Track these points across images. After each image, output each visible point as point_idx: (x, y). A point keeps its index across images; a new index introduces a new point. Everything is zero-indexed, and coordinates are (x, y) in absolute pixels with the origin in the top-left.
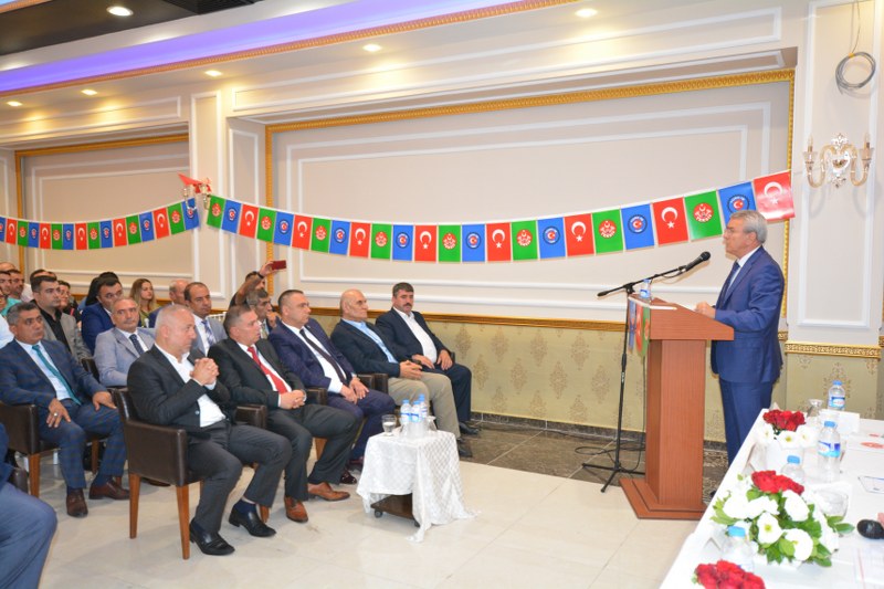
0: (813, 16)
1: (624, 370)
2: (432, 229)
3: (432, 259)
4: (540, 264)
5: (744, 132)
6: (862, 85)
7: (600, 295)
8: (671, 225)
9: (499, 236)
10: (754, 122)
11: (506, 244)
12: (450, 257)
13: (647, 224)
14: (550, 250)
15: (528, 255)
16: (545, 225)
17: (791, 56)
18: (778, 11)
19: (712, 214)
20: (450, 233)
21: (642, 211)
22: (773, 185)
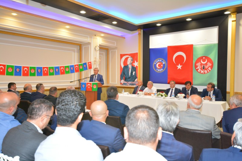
0: (92, 39)
2: (28, 68)
3: (28, 75)
4: (55, 76)
5: (73, 53)
6: (98, 50)
7: (71, 82)
9: (45, 70)
11: (47, 72)
12: (33, 75)
13: (73, 68)
14: (57, 73)
15: (52, 74)
16: (56, 68)
17: (89, 44)
18: (89, 36)
20: (33, 68)
21: (72, 66)
22: (90, 63)
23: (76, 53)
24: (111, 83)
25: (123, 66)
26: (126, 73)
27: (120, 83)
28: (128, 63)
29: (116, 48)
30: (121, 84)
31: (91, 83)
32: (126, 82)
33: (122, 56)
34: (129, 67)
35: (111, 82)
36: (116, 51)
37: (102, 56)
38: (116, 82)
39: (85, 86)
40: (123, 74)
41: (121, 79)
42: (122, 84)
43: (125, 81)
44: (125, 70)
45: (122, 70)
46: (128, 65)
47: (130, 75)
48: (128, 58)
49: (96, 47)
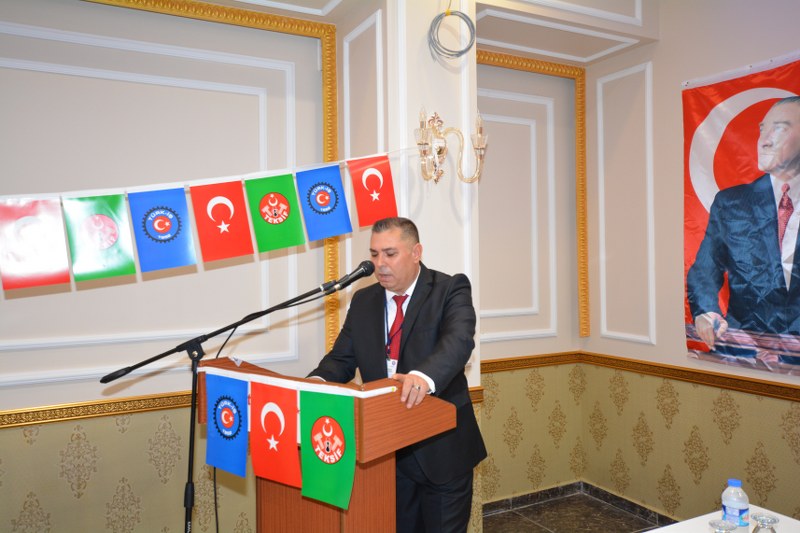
1: (189, 517)
5: (263, 97)
6: (460, 53)
8: (224, 227)
10: (275, 88)
19: (288, 210)
21: (170, 201)
22: (370, 171)
23: (290, 101)
24: (604, 331)
25: (707, 192)
26: (742, 254)
27: (685, 340)
28: (766, 160)
29: (644, 46)
30: (693, 345)
31: (293, 393)
32: (744, 338)
33: (697, 104)
34: (778, 195)
35: (609, 328)
36: (642, 74)
37: (533, 126)
38: (646, 332)
39: (241, 417)
40: (709, 261)
41: (693, 309)
42: (711, 351)
43: (731, 325)
44: (737, 226)
45: (703, 224)
46: (765, 176)
47: (788, 267)
48: (759, 111)
49: (440, 17)
